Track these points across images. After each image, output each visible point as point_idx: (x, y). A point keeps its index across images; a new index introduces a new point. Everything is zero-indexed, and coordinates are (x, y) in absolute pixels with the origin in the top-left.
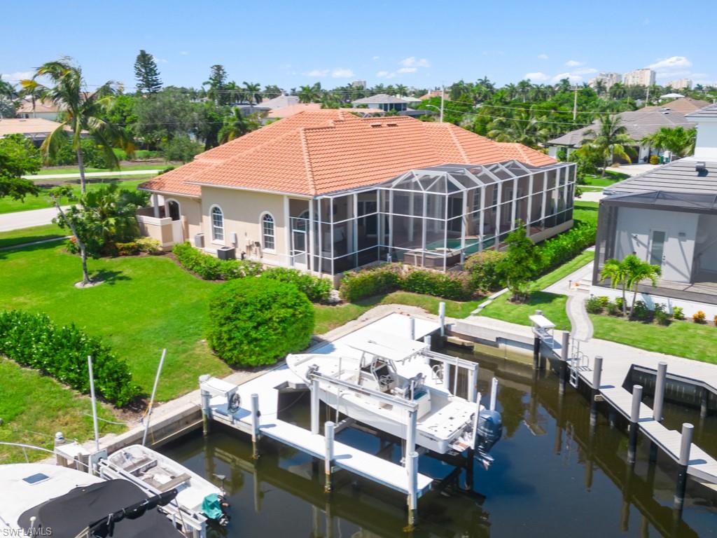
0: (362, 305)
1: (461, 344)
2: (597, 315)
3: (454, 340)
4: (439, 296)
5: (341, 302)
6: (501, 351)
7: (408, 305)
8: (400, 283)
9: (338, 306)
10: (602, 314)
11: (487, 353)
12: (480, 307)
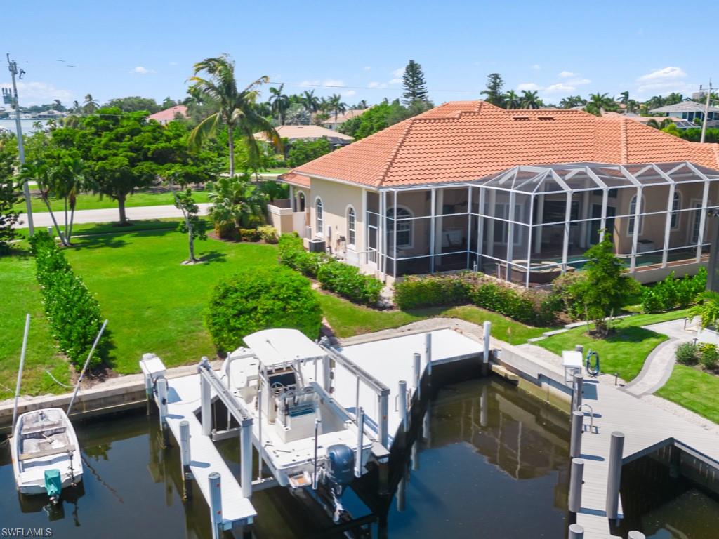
0: (412, 314)
1: (503, 375)
2: (689, 367)
3: (498, 370)
4: (509, 316)
5: (391, 308)
6: (543, 392)
7: (470, 322)
8: (471, 296)
9: (385, 311)
10: (697, 366)
11: (530, 392)
12: (545, 336)
